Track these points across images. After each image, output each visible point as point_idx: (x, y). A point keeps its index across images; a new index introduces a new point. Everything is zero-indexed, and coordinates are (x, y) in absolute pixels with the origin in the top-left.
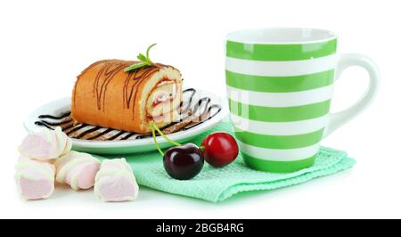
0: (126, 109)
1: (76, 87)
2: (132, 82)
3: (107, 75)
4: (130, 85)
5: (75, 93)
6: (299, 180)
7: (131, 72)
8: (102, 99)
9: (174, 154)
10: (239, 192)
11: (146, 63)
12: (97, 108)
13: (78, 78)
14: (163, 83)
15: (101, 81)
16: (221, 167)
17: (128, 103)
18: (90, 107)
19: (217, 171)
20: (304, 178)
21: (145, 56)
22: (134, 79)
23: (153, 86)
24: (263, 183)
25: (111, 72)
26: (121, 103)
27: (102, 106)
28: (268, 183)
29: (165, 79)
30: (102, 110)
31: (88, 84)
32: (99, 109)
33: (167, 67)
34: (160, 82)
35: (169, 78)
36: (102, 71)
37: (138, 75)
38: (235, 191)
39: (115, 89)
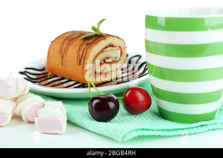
0: (79, 66)
1: (49, 49)
2: (84, 46)
3: (69, 40)
4: (82, 48)
5: (49, 53)
6: (195, 130)
7: (85, 39)
8: (64, 58)
9: (95, 102)
10: (139, 136)
11: (97, 33)
12: (61, 64)
13: (52, 42)
14: (109, 48)
15: (65, 45)
16: (137, 114)
17: (80, 61)
18: (57, 64)
19: (132, 117)
20: (200, 129)
21: (96, 27)
22: (87, 44)
23: (100, 50)
24: (163, 130)
25: (73, 39)
26: (76, 61)
27: (64, 63)
28: (168, 130)
29: (111, 46)
30: (64, 65)
31: (57, 47)
32: (62, 65)
33: (113, 36)
34: (106, 47)
35: (114, 44)
36: (67, 38)
37: (90, 41)
38: (135, 134)
39: (73, 51)
